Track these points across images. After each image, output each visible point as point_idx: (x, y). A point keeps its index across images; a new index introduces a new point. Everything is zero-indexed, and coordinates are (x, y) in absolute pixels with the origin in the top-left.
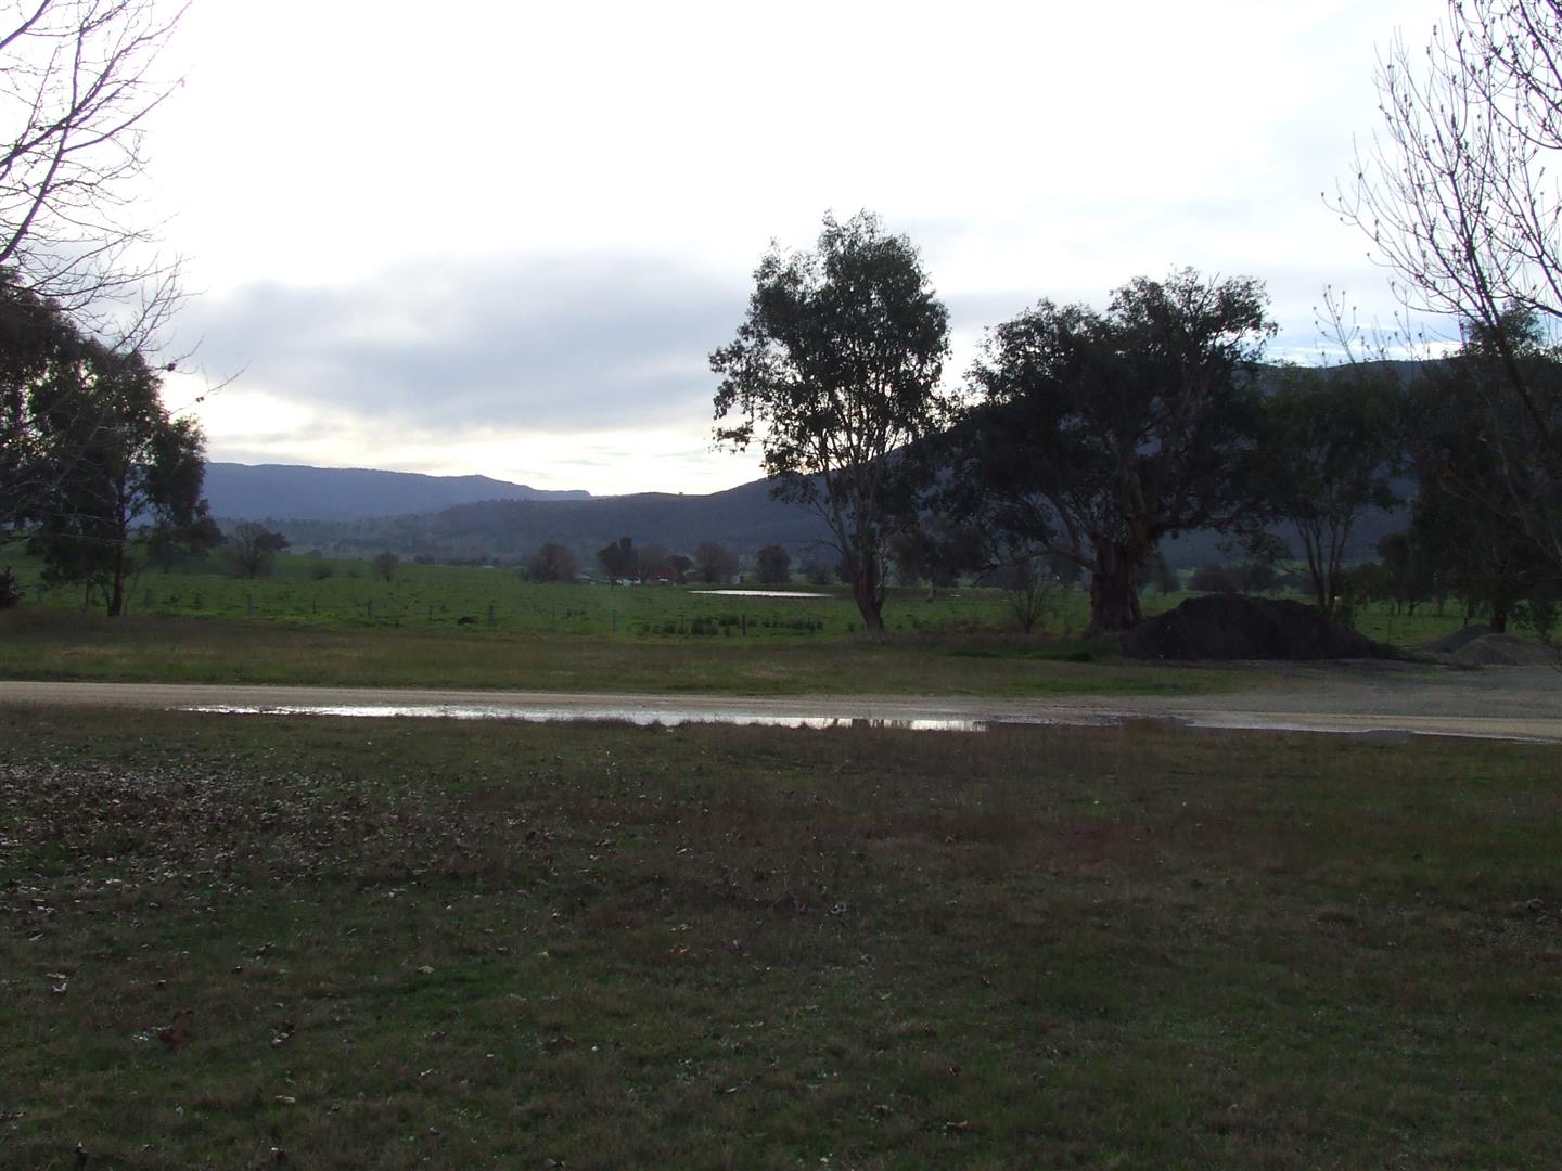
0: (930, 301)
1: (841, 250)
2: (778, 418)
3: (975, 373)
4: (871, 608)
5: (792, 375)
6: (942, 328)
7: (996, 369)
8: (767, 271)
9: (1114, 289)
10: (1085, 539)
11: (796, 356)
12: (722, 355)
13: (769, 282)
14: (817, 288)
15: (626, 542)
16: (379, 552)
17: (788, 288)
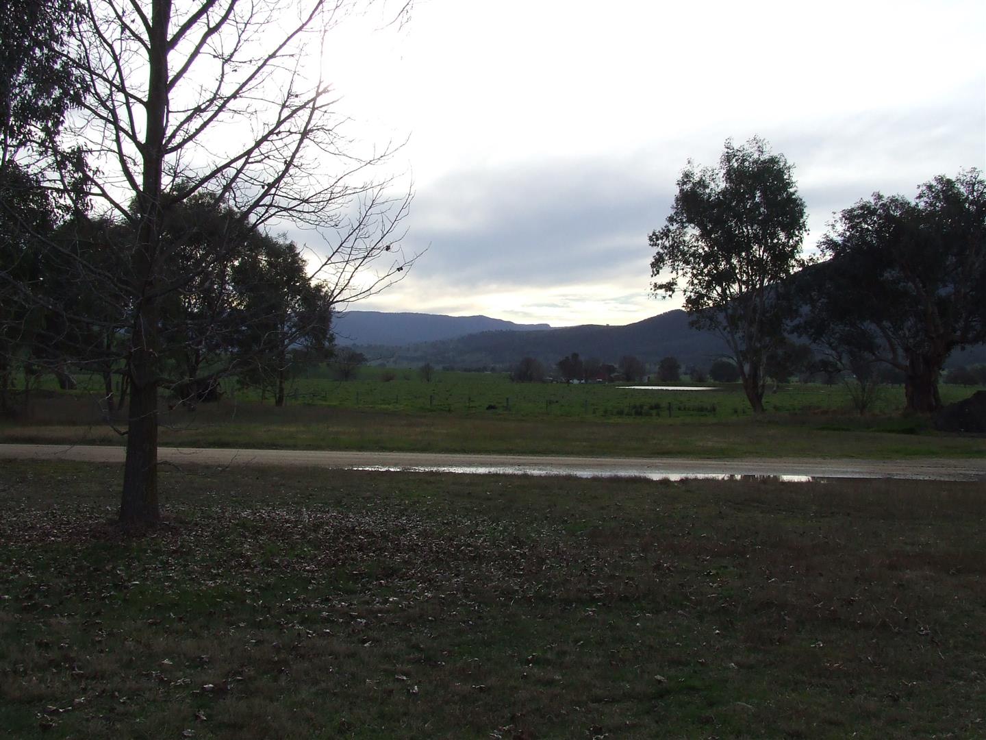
0: (794, 197)
1: (736, 165)
2: (694, 276)
3: (824, 243)
4: (756, 398)
5: (702, 247)
6: (801, 214)
7: (839, 240)
8: (685, 180)
9: (921, 183)
10: (900, 351)
11: (705, 235)
12: (656, 235)
13: (688, 187)
14: (719, 190)
15: (575, 356)
16: (421, 364)
17: (700, 190)
